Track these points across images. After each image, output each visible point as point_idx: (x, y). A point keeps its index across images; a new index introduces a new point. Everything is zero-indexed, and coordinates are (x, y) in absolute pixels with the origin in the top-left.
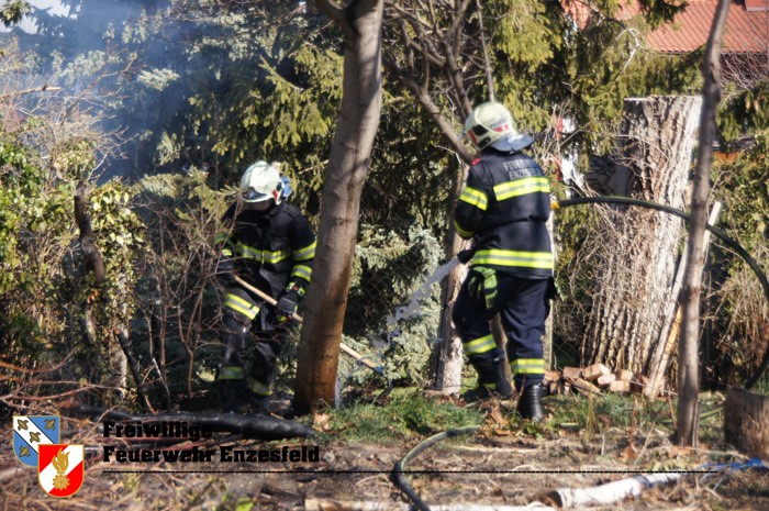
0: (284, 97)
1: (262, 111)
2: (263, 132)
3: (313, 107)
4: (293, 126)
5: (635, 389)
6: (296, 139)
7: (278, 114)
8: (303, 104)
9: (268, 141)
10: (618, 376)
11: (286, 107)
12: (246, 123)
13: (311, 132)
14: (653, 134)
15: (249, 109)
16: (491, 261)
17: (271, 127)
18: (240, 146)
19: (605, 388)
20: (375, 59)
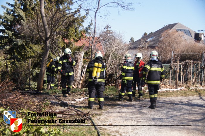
0: (28, 50)
1: (25, 52)
2: (25, 55)
3: (32, 52)
4: (29, 54)
5: (77, 87)
6: (30, 56)
7: (27, 52)
8: (30, 51)
9: (26, 56)
10: (75, 86)
11: (28, 52)
12: (23, 54)
13: (31, 55)
14: (78, 56)
15: (23, 52)
16: (125, 79)
17: (26, 54)
18: (22, 57)
19: (73, 88)
20: (48, 46)
